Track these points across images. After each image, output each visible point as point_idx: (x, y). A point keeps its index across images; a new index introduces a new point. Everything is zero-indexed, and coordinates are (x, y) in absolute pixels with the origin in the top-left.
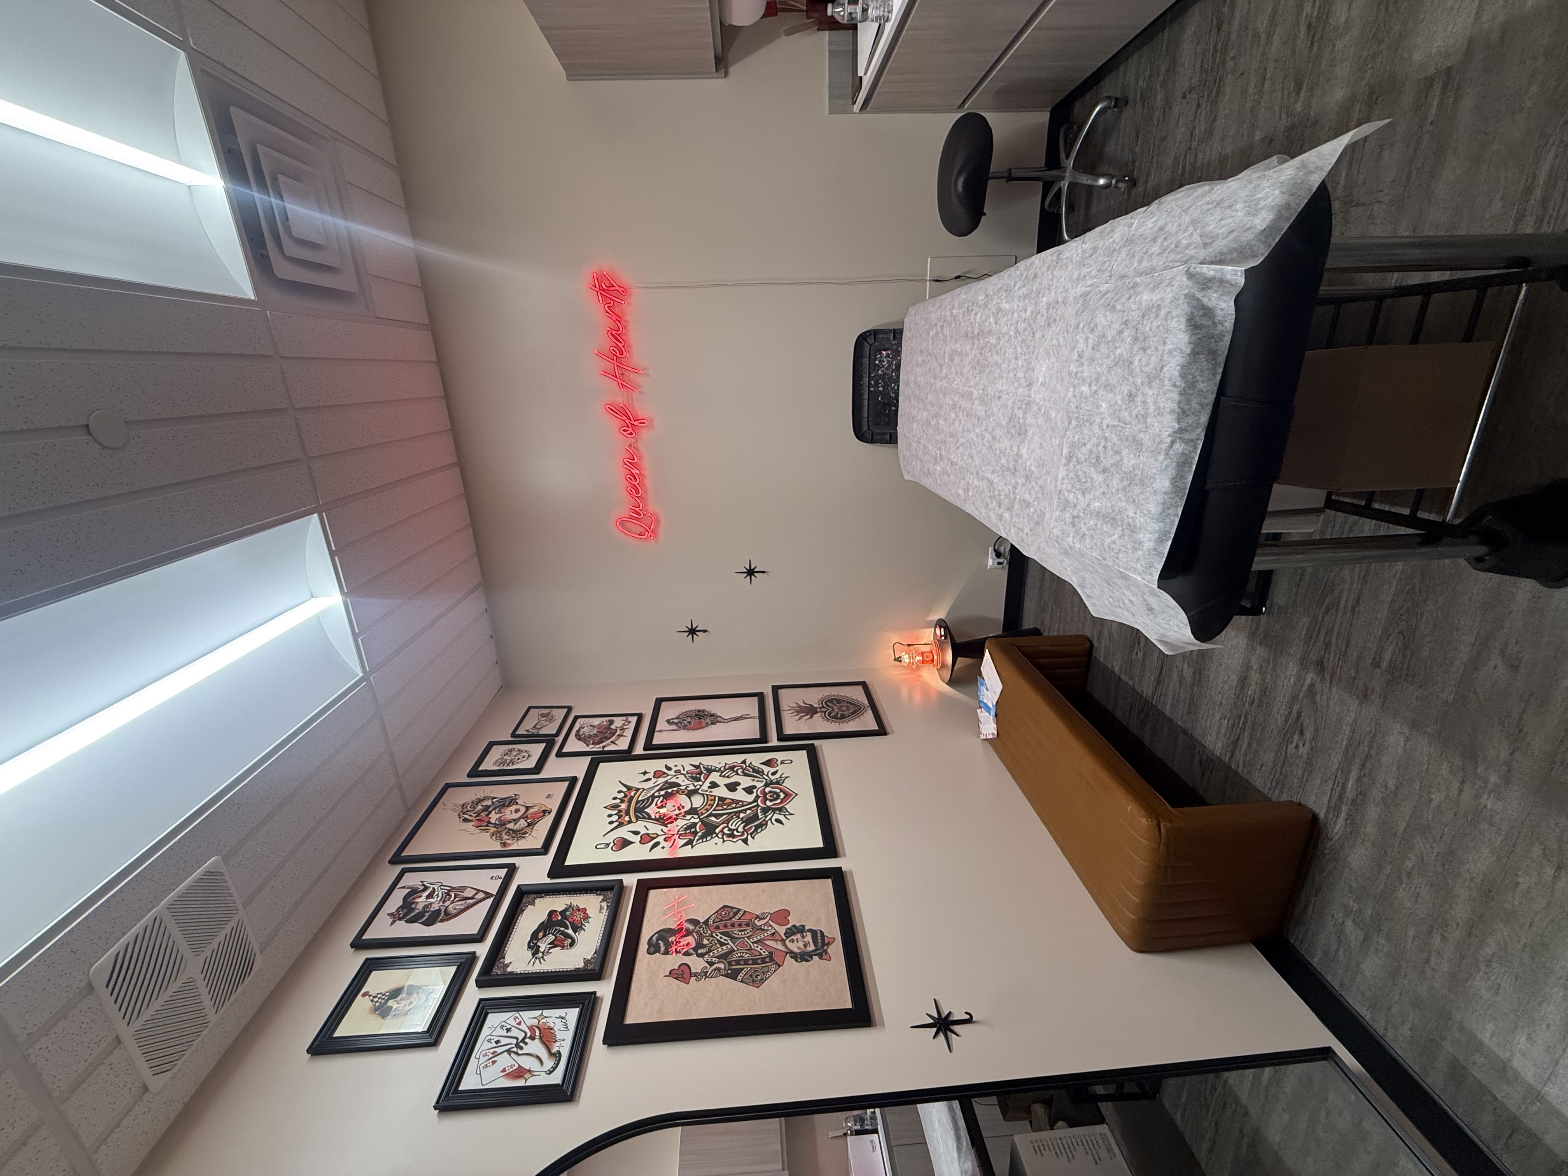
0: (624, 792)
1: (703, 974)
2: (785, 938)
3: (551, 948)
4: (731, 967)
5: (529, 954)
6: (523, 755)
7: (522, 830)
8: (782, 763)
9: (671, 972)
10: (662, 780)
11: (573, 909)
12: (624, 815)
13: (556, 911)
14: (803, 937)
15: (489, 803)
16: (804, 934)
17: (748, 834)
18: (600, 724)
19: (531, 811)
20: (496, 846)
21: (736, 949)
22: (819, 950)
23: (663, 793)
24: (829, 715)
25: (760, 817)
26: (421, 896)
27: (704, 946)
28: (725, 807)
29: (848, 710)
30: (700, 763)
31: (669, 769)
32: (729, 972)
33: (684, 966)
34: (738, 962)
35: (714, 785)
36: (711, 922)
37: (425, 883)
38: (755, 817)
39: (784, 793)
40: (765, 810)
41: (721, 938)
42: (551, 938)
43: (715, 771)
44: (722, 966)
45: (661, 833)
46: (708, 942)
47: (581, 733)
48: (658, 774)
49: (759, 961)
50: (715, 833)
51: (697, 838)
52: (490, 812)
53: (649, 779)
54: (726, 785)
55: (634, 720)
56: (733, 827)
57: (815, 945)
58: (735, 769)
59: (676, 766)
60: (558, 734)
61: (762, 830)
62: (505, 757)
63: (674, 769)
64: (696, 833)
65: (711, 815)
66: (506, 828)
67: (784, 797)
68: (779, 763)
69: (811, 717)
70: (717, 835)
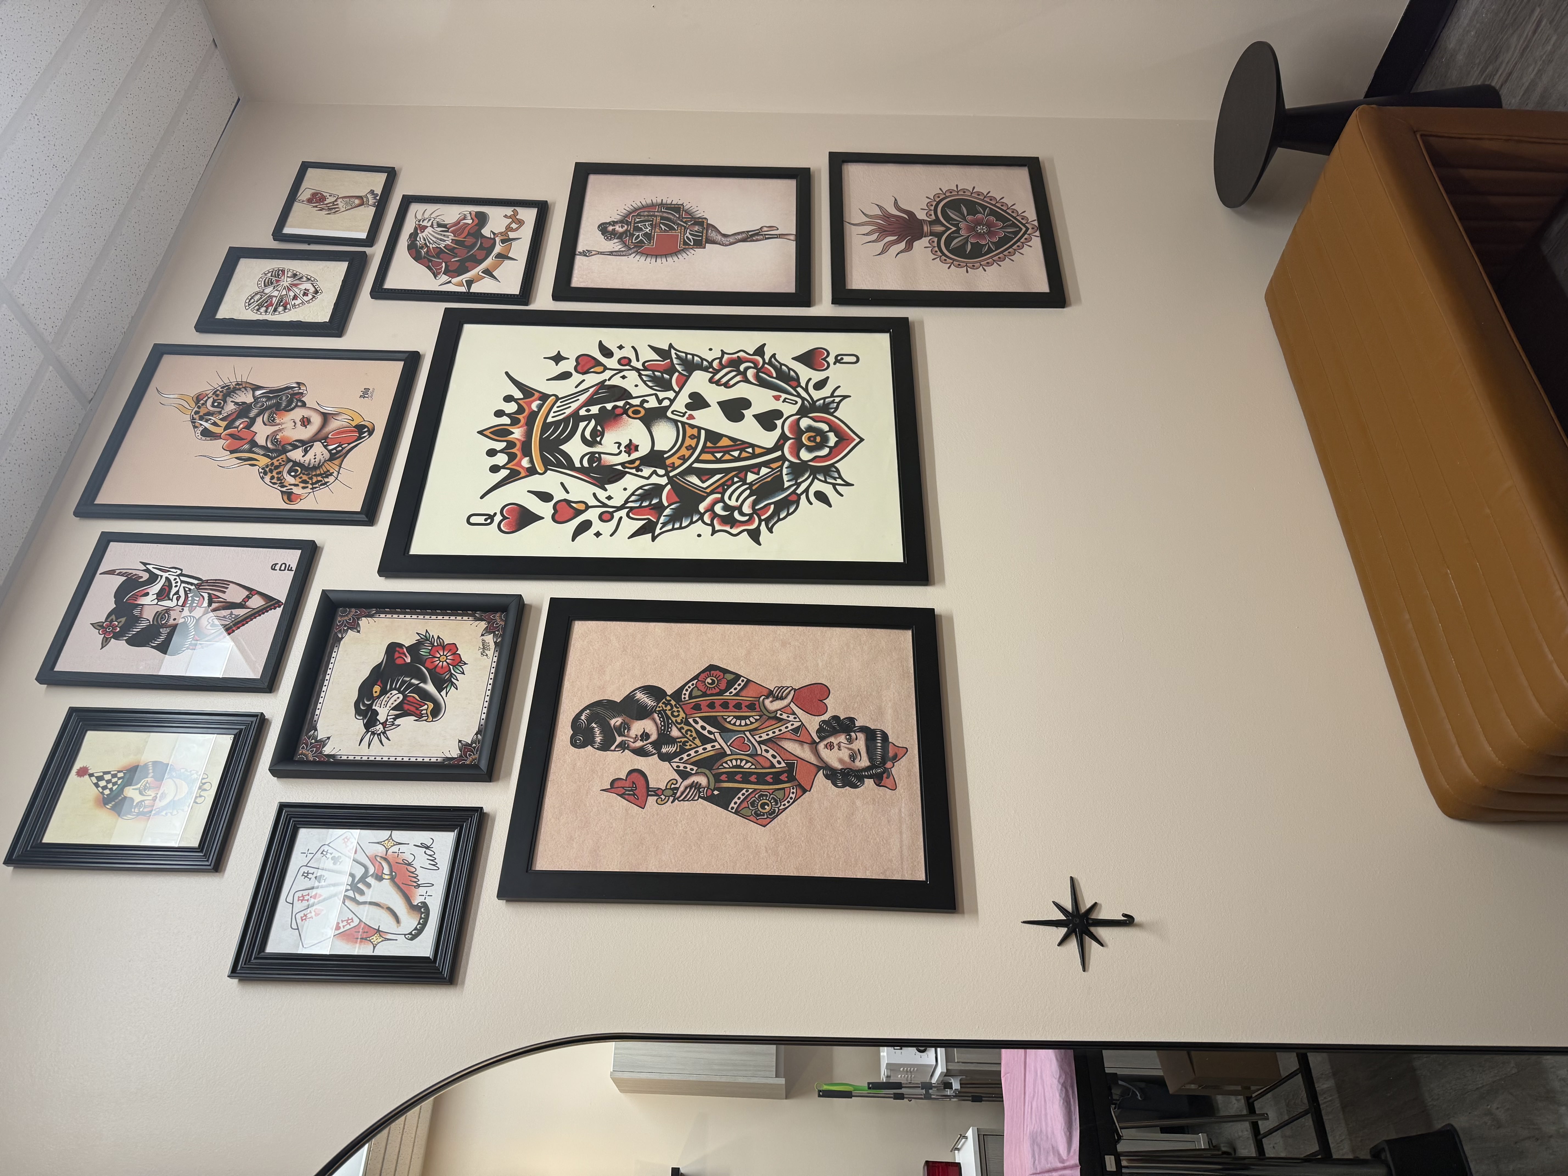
0: (516, 400)
1: (670, 792)
2: (817, 740)
3: (397, 717)
4: (718, 785)
5: (359, 725)
6: (303, 287)
7: (319, 466)
8: (838, 360)
9: (613, 783)
10: (592, 379)
11: (433, 645)
12: (519, 454)
13: (401, 646)
14: (850, 741)
15: (247, 397)
16: (853, 734)
17: (760, 521)
18: (458, 223)
19: (334, 425)
20: (273, 500)
21: (729, 752)
22: (877, 767)
23: (595, 410)
24: (947, 244)
25: (787, 484)
26: (147, 594)
27: (672, 741)
28: (719, 455)
29: (990, 233)
30: (671, 346)
31: (607, 352)
32: (716, 792)
33: (635, 774)
34: (731, 777)
35: (698, 402)
36: (685, 695)
37: (150, 567)
38: (776, 484)
39: (836, 436)
40: (798, 469)
41: (703, 728)
42: (395, 697)
43: (700, 367)
44: (702, 780)
45: (592, 502)
46: (680, 734)
47: (420, 241)
48: (586, 364)
49: (769, 779)
50: (699, 512)
51: (662, 519)
52: (253, 421)
53: (565, 376)
54: (723, 405)
55: (529, 216)
56: (733, 503)
57: (871, 759)
58: (742, 368)
59: (621, 347)
60: (370, 240)
61: (788, 515)
62: (268, 290)
63: (618, 354)
64: (660, 508)
65: (690, 471)
66: (289, 460)
67: (836, 443)
68: (831, 359)
69: (909, 247)
70: (701, 518)
